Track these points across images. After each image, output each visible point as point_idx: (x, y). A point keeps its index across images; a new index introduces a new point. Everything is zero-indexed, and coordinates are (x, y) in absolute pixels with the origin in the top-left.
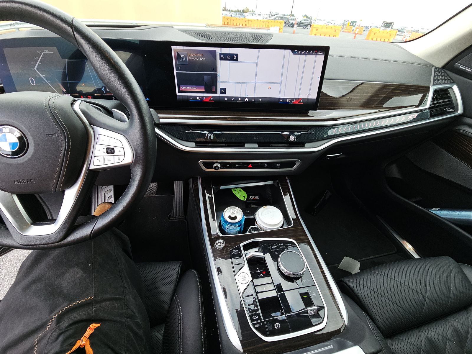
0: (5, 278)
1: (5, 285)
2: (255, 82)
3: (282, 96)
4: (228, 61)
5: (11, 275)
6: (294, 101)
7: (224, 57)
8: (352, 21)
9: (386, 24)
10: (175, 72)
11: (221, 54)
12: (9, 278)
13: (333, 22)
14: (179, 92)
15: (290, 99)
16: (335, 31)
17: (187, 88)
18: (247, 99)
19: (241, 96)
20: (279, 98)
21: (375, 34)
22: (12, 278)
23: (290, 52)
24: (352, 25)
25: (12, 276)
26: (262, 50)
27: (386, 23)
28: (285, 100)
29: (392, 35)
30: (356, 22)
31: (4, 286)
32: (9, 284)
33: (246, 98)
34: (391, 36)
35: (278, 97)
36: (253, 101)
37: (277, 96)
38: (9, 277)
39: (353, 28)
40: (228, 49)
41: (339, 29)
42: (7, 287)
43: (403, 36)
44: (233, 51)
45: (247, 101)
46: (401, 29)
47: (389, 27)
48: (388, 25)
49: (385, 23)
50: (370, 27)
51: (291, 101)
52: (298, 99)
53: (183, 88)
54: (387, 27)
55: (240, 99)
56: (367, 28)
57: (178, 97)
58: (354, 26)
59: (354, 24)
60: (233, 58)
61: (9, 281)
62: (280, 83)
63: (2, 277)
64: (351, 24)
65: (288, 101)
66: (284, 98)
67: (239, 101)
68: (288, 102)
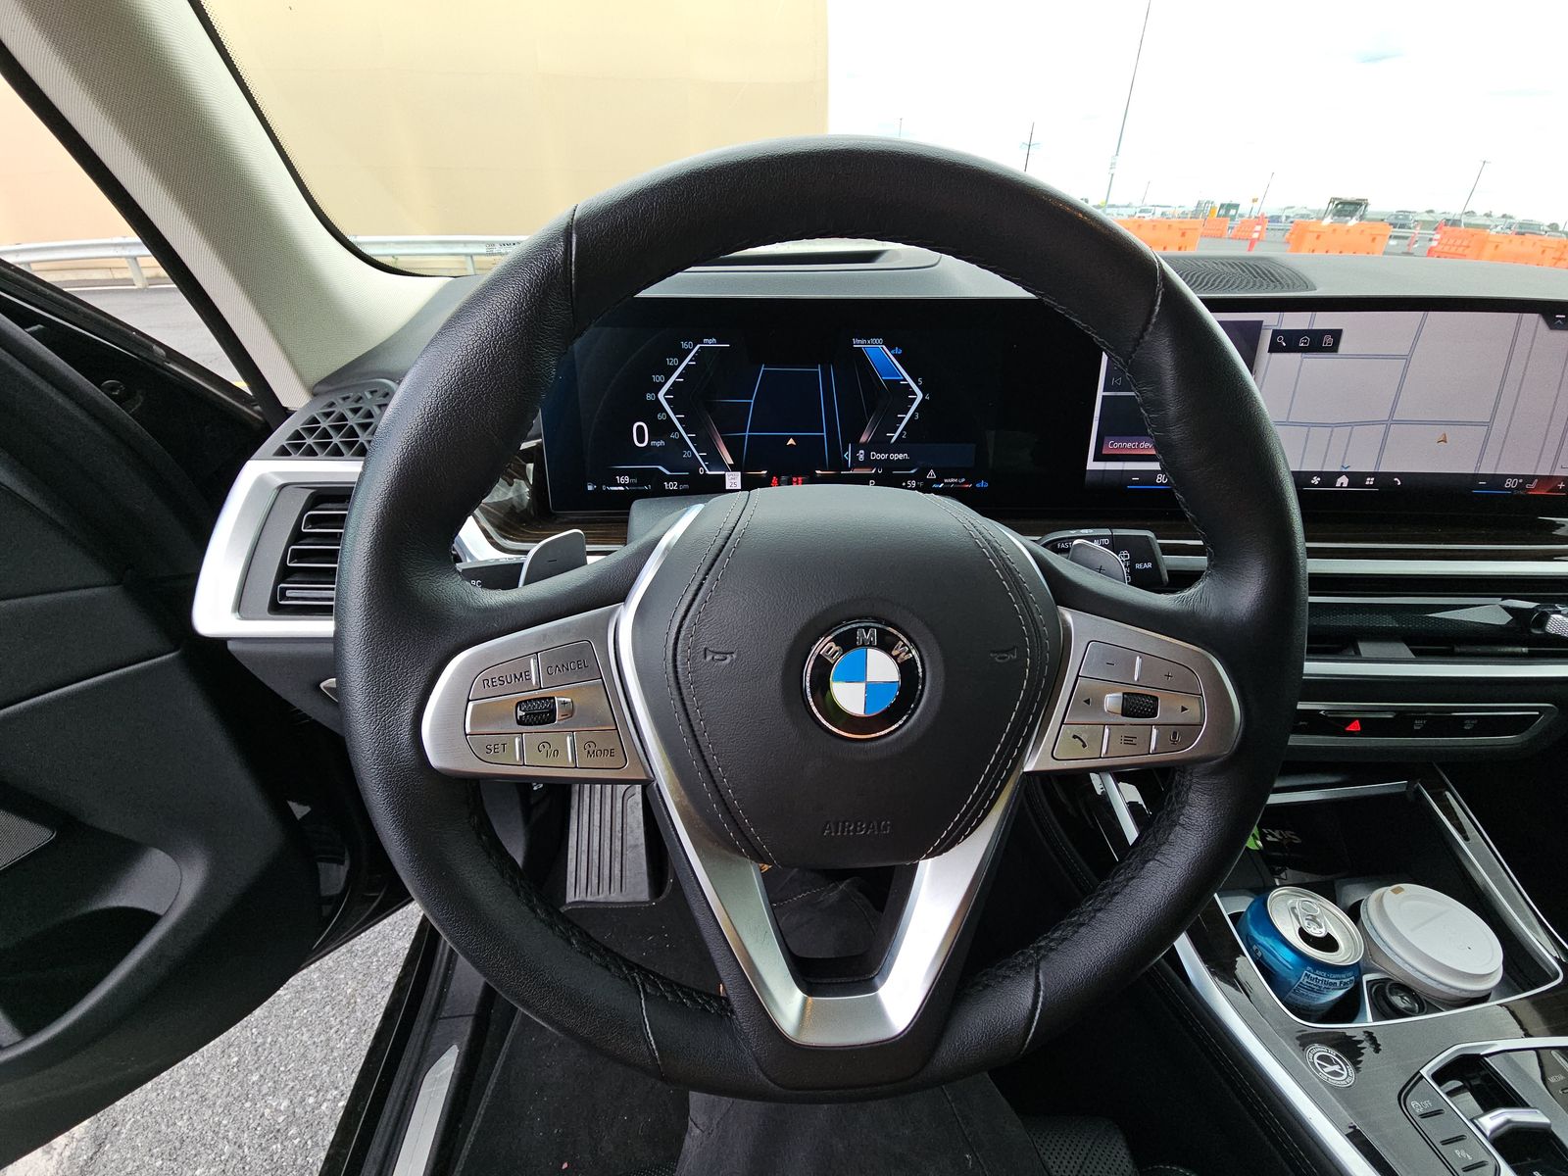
0: (210, 1066)
1: (210, 1095)
2: (1390, 422)
3: (1487, 469)
4: (1299, 355)
5: (233, 1055)
6: (1533, 486)
7: (1287, 342)
8: (1222, 206)
9: (1339, 206)
10: (1100, 393)
11: (1276, 333)
12: (227, 1068)
13: (1159, 211)
14: (1098, 458)
15: (1518, 477)
16: (1183, 234)
17: (1129, 445)
18: (1343, 481)
19: (1324, 470)
20: (1476, 477)
21: (1318, 237)
22: (235, 1070)
23: (1538, 323)
24: (1225, 216)
25: (235, 1059)
26: (1434, 316)
27: (1341, 203)
28: (1497, 480)
29: (1379, 238)
30: (1236, 206)
31: (204, 1098)
32: (225, 1093)
33: (1340, 474)
34: (1376, 241)
35: (1471, 471)
36: (1369, 486)
37: (1469, 469)
38: (224, 1063)
39: (1229, 223)
40: (1309, 314)
41: (1196, 229)
42: (214, 1104)
43: (1406, 238)
44: (1324, 320)
45: (1345, 485)
46: (1396, 218)
47: (1351, 214)
48: (1347, 208)
49: (1337, 205)
50: (1284, 219)
51: (1521, 486)
52: (1550, 478)
53: (1113, 446)
54: (1346, 216)
55: (1316, 480)
56: (1274, 221)
57: (1088, 477)
58: (1233, 218)
59: (1233, 212)
60: (1322, 343)
61: (223, 1078)
62: (1489, 425)
63: (198, 1061)
64: (1222, 212)
65: (1509, 484)
66: (1494, 476)
67: (1314, 486)
68: (1510, 489)
